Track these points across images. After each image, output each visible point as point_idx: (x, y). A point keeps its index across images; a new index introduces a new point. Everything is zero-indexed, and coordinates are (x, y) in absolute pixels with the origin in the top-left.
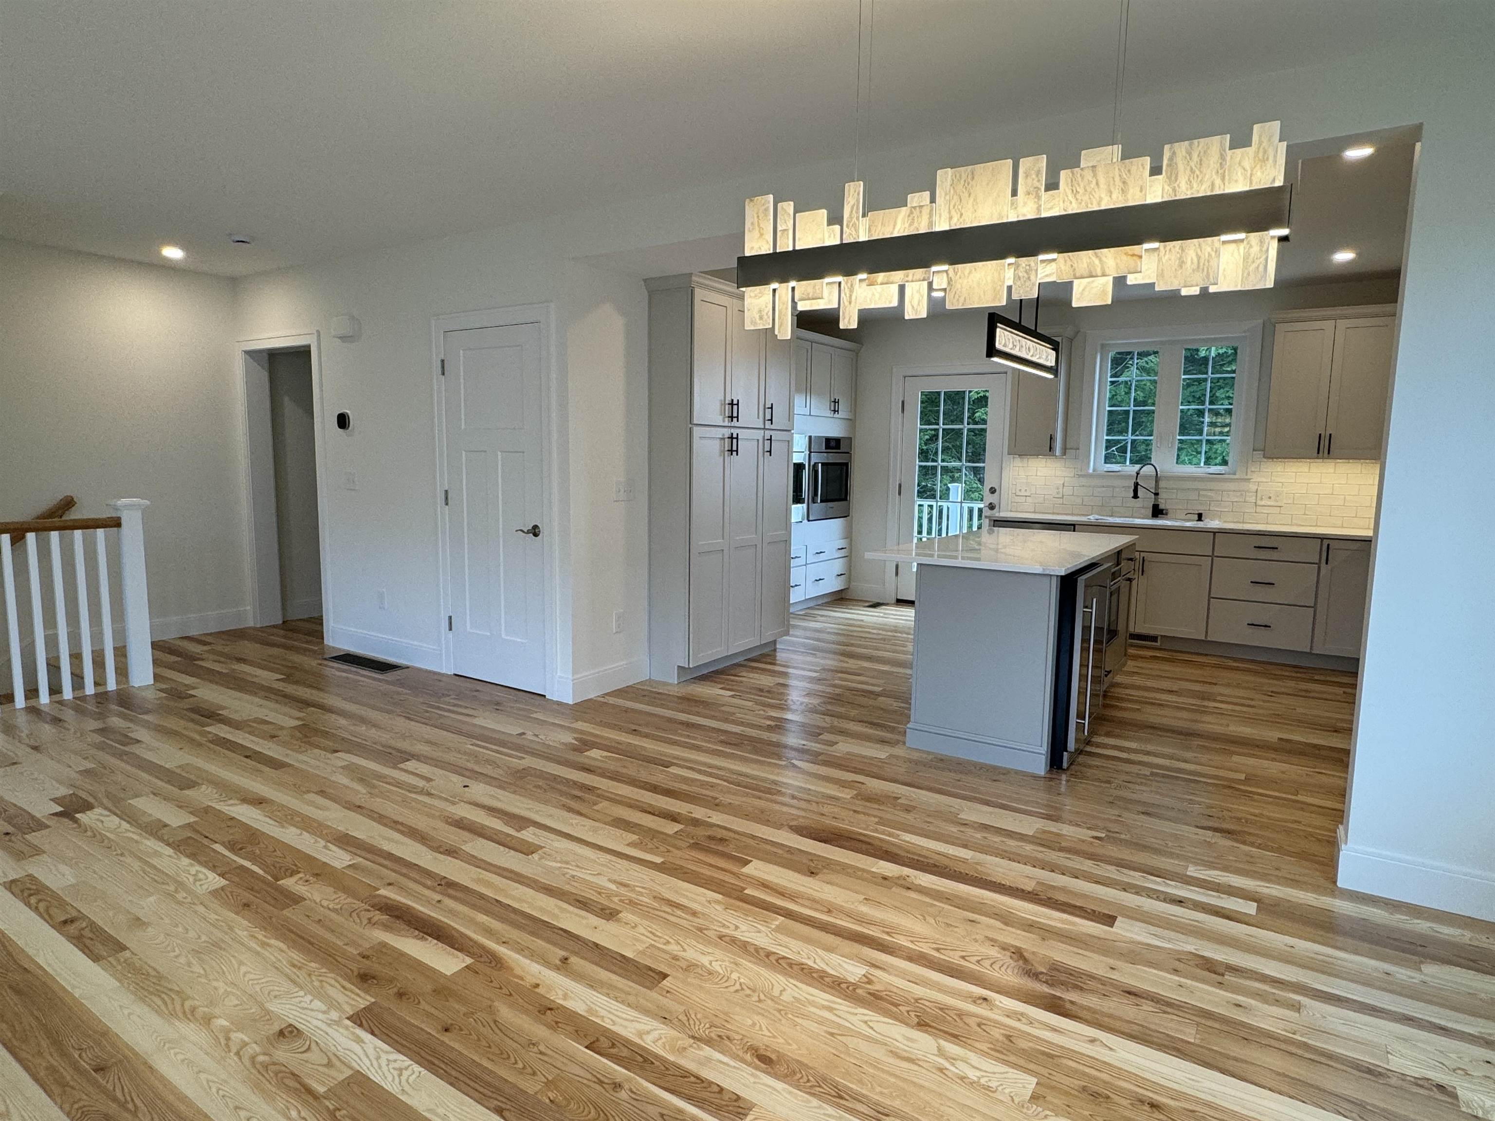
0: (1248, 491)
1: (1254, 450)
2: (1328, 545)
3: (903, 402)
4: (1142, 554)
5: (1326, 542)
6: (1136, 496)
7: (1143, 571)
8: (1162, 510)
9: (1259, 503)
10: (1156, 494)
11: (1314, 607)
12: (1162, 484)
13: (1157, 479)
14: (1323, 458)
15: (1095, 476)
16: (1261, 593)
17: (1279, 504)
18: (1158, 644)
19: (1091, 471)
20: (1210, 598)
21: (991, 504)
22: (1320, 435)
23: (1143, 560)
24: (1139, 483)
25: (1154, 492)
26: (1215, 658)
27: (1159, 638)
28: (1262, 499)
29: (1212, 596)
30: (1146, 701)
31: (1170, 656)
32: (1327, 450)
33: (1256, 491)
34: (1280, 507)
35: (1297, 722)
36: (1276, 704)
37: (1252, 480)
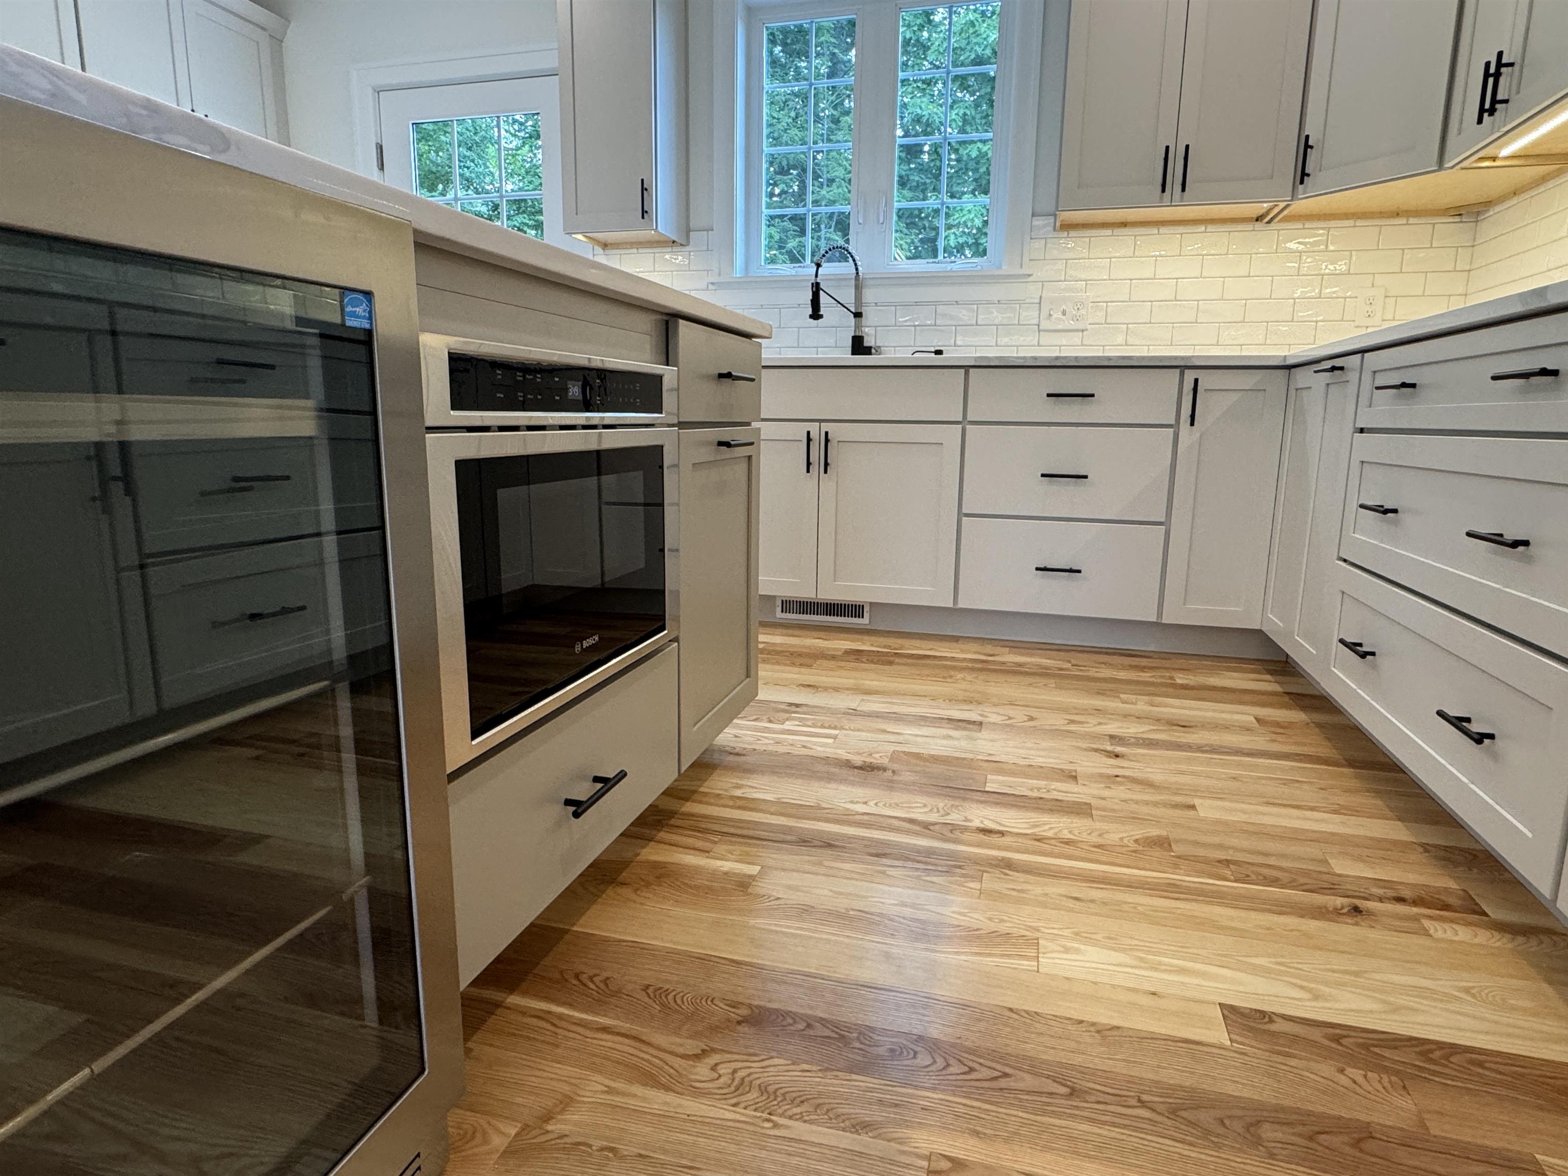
0: (1023, 302)
1: (1033, 215)
2: (1196, 381)
3: (380, 147)
4: (825, 427)
5: (1190, 376)
6: (816, 314)
7: (826, 464)
8: (870, 346)
9: (1045, 325)
10: (857, 313)
11: (1166, 523)
12: (869, 295)
13: (859, 285)
14: (1171, 204)
15: (747, 281)
16: (1066, 499)
17: (1080, 326)
18: (866, 620)
19: (737, 275)
20: (961, 514)
22: (1167, 148)
23: (827, 440)
24: (822, 286)
25: (853, 310)
26: (975, 646)
27: (866, 609)
28: (1050, 315)
29: (965, 511)
30: (789, 830)
31: (885, 647)
32: (1178, 187)
33: (1038, 301)
34: (1083, 331)
35: (1228, 873)
36: (1138, 787)
37: (1030, 279)
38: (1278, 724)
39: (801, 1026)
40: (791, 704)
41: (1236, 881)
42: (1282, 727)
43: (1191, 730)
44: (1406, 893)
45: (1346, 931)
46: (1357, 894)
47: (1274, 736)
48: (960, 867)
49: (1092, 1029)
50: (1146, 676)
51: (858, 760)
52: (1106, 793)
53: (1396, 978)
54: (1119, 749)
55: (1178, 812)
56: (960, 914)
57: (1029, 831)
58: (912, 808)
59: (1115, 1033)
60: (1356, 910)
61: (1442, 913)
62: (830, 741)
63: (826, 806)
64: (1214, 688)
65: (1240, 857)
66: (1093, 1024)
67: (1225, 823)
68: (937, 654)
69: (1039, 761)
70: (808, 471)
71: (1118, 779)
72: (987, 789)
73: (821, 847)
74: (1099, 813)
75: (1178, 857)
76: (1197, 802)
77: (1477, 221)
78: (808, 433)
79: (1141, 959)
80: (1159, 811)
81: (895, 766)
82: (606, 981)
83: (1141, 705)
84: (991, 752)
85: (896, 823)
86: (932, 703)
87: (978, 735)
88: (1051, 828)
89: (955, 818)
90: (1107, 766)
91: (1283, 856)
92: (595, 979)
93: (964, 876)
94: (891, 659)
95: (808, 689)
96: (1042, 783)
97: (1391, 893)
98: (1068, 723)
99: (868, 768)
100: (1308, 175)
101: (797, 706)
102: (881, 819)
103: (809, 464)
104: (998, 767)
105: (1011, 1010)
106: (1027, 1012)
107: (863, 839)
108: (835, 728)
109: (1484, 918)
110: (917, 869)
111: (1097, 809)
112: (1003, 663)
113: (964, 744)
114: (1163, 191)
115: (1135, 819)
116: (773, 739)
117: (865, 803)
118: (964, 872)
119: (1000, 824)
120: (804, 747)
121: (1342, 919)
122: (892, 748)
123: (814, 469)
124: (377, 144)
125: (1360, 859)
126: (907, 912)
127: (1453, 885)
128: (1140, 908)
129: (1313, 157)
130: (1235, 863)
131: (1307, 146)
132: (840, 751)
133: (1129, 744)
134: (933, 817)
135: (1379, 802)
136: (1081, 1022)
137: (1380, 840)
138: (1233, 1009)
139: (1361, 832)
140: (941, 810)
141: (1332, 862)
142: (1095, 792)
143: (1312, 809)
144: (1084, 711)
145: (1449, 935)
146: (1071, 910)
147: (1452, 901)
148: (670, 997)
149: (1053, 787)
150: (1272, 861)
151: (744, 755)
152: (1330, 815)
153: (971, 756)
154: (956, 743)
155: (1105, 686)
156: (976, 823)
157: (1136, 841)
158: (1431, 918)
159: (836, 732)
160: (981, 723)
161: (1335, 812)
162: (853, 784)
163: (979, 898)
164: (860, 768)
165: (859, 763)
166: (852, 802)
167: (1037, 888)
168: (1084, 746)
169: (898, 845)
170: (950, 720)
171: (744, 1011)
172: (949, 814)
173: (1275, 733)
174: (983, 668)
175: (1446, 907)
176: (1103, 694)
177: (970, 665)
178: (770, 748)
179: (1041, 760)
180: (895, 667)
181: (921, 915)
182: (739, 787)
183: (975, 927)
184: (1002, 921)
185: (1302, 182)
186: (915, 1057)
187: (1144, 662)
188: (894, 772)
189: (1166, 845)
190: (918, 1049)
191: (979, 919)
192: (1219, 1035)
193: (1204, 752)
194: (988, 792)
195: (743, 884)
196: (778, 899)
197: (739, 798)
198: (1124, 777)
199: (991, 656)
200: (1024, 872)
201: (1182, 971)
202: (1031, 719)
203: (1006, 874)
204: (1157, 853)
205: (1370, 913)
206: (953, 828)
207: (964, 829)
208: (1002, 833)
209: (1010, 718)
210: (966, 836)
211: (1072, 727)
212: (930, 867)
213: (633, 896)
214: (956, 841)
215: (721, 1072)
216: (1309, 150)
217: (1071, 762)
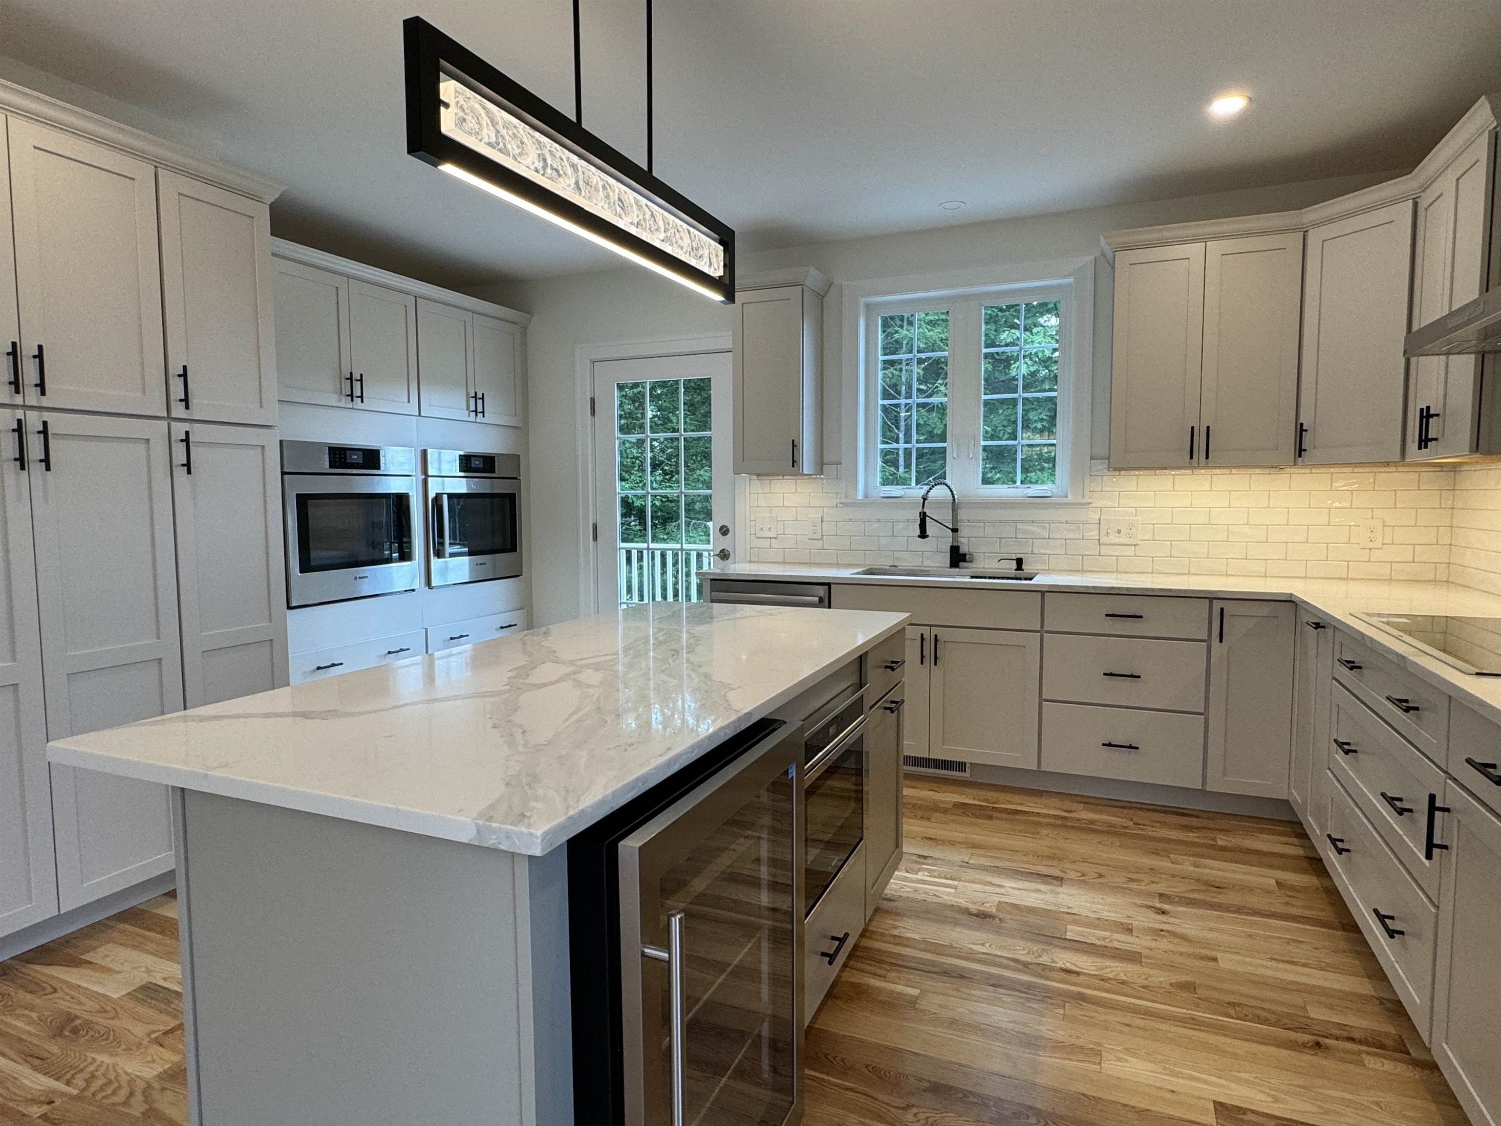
0: (1085, 523)
1: (1092, 458)
2: (1222, 609)
3: (593, 401)
4: (935, 630)
5: (1217, 606)
6: (923, 535)
7: (936, 658)
8: (965, 555)
9: (1104, 539)
10: (955, 530)
11: (1205, 713)
12: (963, 514)
13: (955, 506)
14: (1199, 467)
15: (868, 502)
16: (1123, 692)
17: (1133, 541)
18: (968, 775)
19: (860, 496)
20: (1041, 700)
21: (723, 551)
22: (1193, 428)
23: (936, 640)
24: (927, 514)
25: (951, 527)
26: (1056, 802)
27: (968, 766)
28: (1108, 533)
29: (1044, 697)
30: (933, 964)
31: (984, 801)
32: (1203, 454)
33: (1098, 522)
34: (1135, 545)
35: (1232, 1012)
36: (1176, 940)
37: (1091, 505)
38: (1292, 888)
39: (960, 1095)
40: (920, 856)
41: (1238, 1019)
42: (1296, 891)
43: (1222, 891)
44: (1357, 1035)
45: (1307, 1058)
46: (1320, 1033)
47: (1288, 899)
48: (1050, 998)
49: (1133, 1110)
50: (1191, 836)
51: (973, 908)
52: (1153, 944)
53: (1332, 1093)
54: (1166, 907)
55: (1204, 963)
56: (1052, 1031)
57: (1096, 973)
58: (1016, 950)
59: (1148, 1113)
60: (1318, 1045)
61: (1378, 1051)
62: (953, 891)
63: (957, 946)
64: (1248, 851)
65: (1244, 1001)
66: (1134, 1107)
67: (1236, 973)
68: (1027, 809)
69: (1105, 915)
70: (922, 663)
71: (1162, 933)
72: (1067, 937)
73: (956, 977)
74: (1146, 960)
75: (1199, 998)
76: (1219, 955)
77: (1456, 471)
78: (922, 635)
79: (1165, 1068)
80: (1189, 962)
81: (1001, 915)
82: (843, 1060)
83: (1187, 866)
84: (1070, 905)
85: (1005, 961)
86: (1025, 859)
87: (1059, 889)
88: (1112, 971)
89: (1045, 959)
90: (1154, 921)
91: (1274, 1001)
92: (837, 1059)
93: (1052, 1004)
94: (990, 813)
95: (930, 842)
96: (1107, 934)
97: (1345, 1034)
98: (1128, 881)
99: (983, 916)
100: (1305, 450)
101: (925, 857)
102: (997, 959)
103: (922, 657)
104: (1076, 919)
105: (1084, 1095)
106: (1093, 1097)
107: (984, 972)
108: (954, 880)
109: (1408, 1056)
110: (1022, 998)
111: (1146, 957)
112: (1078, 820)
113: (1049, 898)
114: (1191, 457)
115: (1172, 967)
116: (911, 888)
117: (983, 944)
118: (1051, 1001)
119: (1077, 966)
120: (935, 895)
121: (1307, 1050)
122: (997, 899)
123: (926, 660)
124: (591, 398)
125: (1331, 1007)
126: (1018, 1027)
127: (1391, 1030)
128: (1169, 1034)
129: (1307, 439)
130: (1239, 1005)
131: (1302, 430)
132: (961, 901)
133: (1173, 902)
134: (1028, 959)
135: (1357, 963)
136: (1126, 1105)
137: (1349, 993)
138: (1221, 1104)
139: (1337, 986)
140: (1036, 953)
141: (1309, 1008)
142: (1145, 943)
143: (1304, 965)
144: (1139, 870)
145: (1378, 1066)
146: (1121, 1032)
147: (1389, 1042)
148: (882, 1072)
149: (1114, 937)
150: (1266, 1006)
151: (894, 901)
152: (1316, 971)
153: (1055, 909)
154: (1042, 896)
155: (1160, 846)
156: (1060, 965)
157: (1171, 985)
158: (1368, 1053)
159: (956, 883)
160: (1062, 879)
161: (1322, 969)
162: (970, 928)
163: (1063, 1020)
164: (977, 915)
165: (975, 912)
166: (974, 944)
167: (1101, 1015)
168: (1139, 902)
169: (1009, 979)
170: (1039, 875)
171: (926, 1085)
172: (1040, 956)
173: (1289, 896)
174: (1063, 824)
175: (1382, 1046)
176: (1158, 854)
177: (1053, 821)
178: (911, 895)
179: (1106, 914)
180: (993, 822)
181: (1026, 1030)
182: (896, 927)
183: (1061, 1040)
184: (1078, 1038)
185: (1300, 456)
186: (1027, 1119)
187: (1194, 822)
188: (1000, 919)
189: (1192, 989)
190: (1029, 1114)
191: (1061, 1035)
192: (1210, 1118)
193: (1231, 912)
194: (1067, 939)
195: (913, 1002)
196: (935, 1013)
197: (895, 936)
198: (1168, 931)
199: (1070, 812)
200: (1094, 1004)
201: (1192, 1078)
202: (1101, 876)
203: (1081, 1005)
204: (1186, 995)
205: (1327, 1048)
206: (1045, 967)
207: (1052, 969)
208: (1078, 974)
209: (1084, 875)
210: (1053, 974)
211: (1133, 885)
212: (1030, 997)
213: (844, 1006)
214: (1047, 978)
215: (920, 1118)
216: (1304, 432)
217: (1129, 917)
